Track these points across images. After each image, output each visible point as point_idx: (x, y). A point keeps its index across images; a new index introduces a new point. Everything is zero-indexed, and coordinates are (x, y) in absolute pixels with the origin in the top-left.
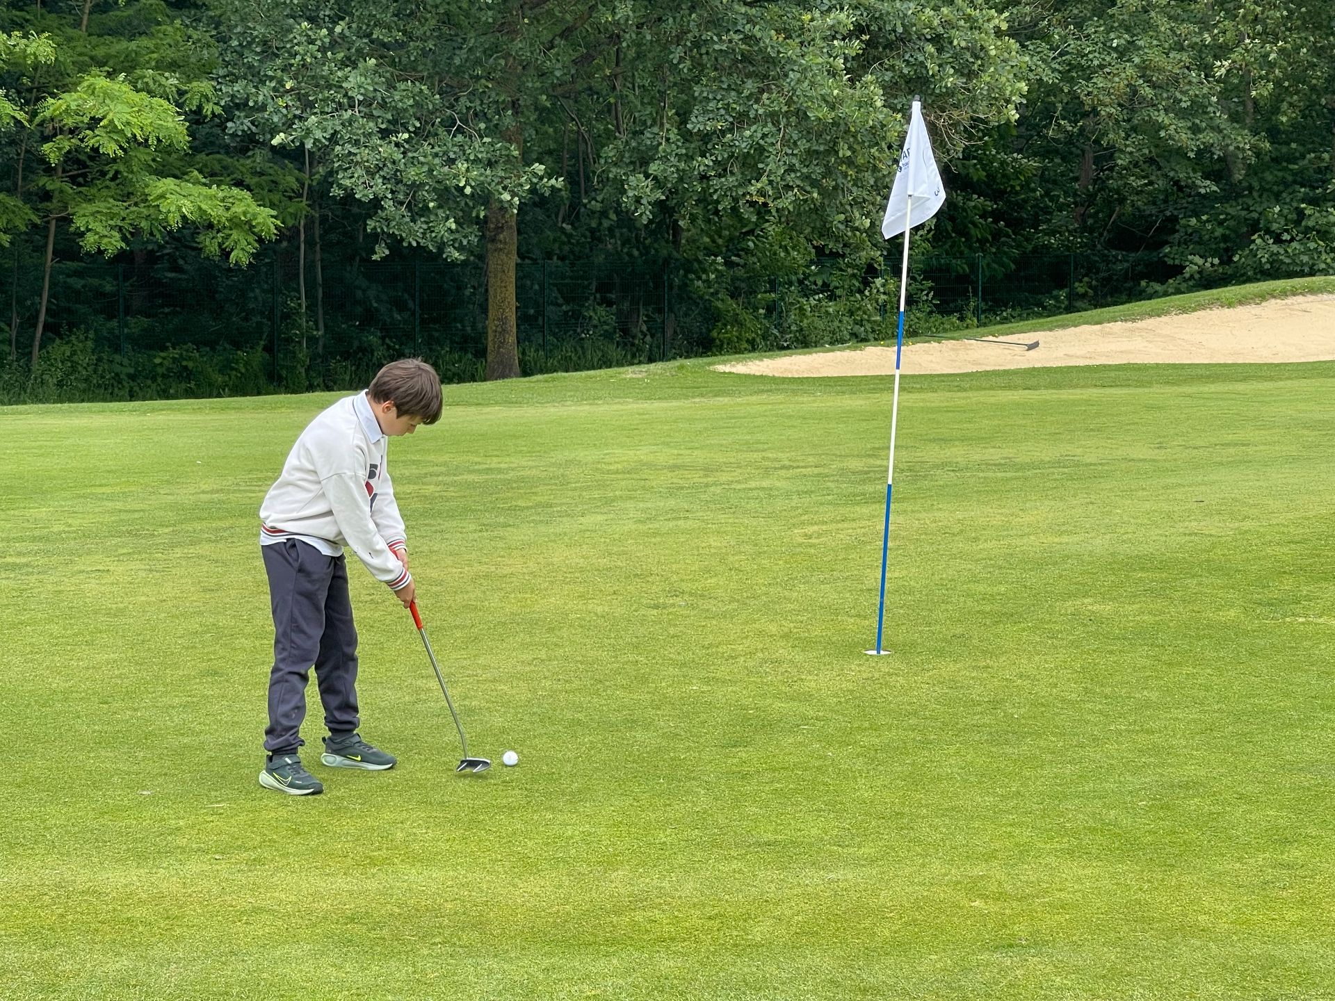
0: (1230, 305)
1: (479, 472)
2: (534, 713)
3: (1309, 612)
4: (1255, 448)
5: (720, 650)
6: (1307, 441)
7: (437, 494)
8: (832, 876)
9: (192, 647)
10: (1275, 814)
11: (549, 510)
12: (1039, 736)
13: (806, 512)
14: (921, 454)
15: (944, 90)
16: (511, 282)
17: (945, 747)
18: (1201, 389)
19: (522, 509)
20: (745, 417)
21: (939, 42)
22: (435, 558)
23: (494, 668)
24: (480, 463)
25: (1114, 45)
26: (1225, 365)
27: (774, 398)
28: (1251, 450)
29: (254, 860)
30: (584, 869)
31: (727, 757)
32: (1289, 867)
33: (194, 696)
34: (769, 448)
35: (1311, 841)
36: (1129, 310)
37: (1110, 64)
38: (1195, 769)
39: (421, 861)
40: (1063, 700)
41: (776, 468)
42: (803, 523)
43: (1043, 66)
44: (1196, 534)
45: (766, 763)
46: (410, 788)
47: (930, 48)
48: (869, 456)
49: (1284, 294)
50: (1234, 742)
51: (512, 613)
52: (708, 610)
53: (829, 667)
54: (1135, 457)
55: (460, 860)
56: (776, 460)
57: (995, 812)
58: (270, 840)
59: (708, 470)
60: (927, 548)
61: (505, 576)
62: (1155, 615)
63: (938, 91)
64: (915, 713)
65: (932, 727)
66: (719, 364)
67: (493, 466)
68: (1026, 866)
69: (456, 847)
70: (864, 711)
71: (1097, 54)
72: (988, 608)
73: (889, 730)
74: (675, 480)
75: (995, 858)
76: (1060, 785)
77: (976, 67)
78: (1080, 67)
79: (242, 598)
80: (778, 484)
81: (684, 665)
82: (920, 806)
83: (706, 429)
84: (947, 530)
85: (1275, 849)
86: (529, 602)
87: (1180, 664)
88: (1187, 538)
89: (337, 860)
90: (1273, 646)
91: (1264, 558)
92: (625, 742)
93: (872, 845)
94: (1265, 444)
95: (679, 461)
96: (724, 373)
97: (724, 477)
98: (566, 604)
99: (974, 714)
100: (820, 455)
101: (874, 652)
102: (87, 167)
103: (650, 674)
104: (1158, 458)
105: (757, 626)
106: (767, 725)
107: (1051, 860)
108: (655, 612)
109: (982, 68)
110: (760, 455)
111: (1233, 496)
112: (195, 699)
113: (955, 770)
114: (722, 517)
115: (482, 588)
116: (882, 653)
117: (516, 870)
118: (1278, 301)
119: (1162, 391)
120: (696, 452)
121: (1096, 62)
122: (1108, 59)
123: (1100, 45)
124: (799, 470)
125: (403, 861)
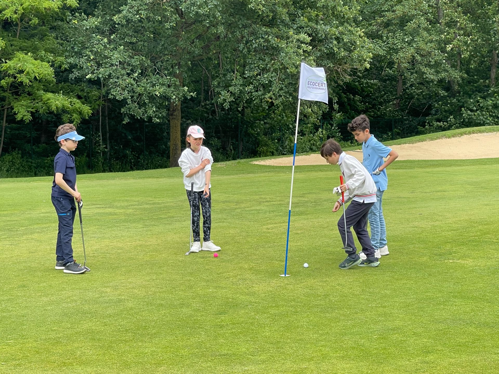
0: (449, 137)
1: (150, 204)
2: (145, 301)
3: (454, 258)
4: (448, 193)
5: (224, 275)
6: (468, 190)
7: (132, 213)
8: (246, 368)
9: (18, 276)
10: (426, 341)
11: (172, 219)
12: (341, 309)
13: (270, 219)
14: (320, 196)
15: (341, 57)
16: (179, 131)
17: (303, 314)
18: (433, 170)
19: (162, 218)
20: (257, 182)
21: (338, 39)
22: (123, 238)
23: (134, 283)
24: (151, 201)
25: (406, 40)
26: (445, 160)
27: (271, 174)
28: (446, 193)
29: (18, 364)
30: (148, 366)
31: (217, 319)
32: (427, 363)
33: (13, 296)
34: (263, 194)
35: (438, 352)
36: (411, 139)
37: (405, 48)
38: (399, 323)
39: (84, 364)
40: (353, 294)
41: (264, 202)
42: (267, 224)
43: (380, 49)
44: (416, 227)
45: (231, 321)
46: (88, 333)
47: (335, 42)
48: (301, 197)
49: (470, 133)
50: (416, 311)
51: (146, 260)
52: (222, 259)
53: (265, 282)
54: (402, 196)
55: (100, 363)
56: (265, 198)
57: (316, 341)
58: (26, 356)
59: (238, 202)
60: (313, 233)
61: (148, 246)
62: (395, 260)
63: (338, 58)
64: (294, 300)
65: (300, 306)
66: (254, 161)
67: (157, 201)
68: (324, 364)
69: (100, 357)
70: (274, 299)
71: (399, 44)
72: (331, 257)
73: (283, 307)
74: (224, 207)
75: (313, 360)
76: (344, 329)
77: (352, 48)
78: (393, 49)
79: (43, 255)
80: (263, 208)
81: (208, 281)
82: (288, 338)
83: (241, 187)
84: (322, 226)
85: (423, 355)
86: (154, 256)
87: (401, 279)
88: (413, 229)
89: (51, 364)
90: (438, 272)
91: (441, 237)
92: (178, 313)
93: (265, 355)
94: (452, 191)
95: (228, 200)
96: (255, 164)
97: (243, 205)
98: (168, 257)
99: (317, 300)
100: (282, 196)
101: (284, 275)
102: (19, 89)
103: (194, 285)
104: (411, 197)
105: (240, 265)
106: (235, 305)
107: (334, 361)
108: (202, 260)
109: (355, 49)
110: (259, 196)
111: (434, 212)
112: (13, 297)
113: (305, 323)
114: (237, 222)
115: (138, 251)
116: (287, 275)
117: (121, 367)
118: (467, 136)
119: (418, 170)
120: (235, 196)
121: (399, 47)
122: (404, 45)
123: (401, 40)
124: (272, 202)
125: (77, 364)
